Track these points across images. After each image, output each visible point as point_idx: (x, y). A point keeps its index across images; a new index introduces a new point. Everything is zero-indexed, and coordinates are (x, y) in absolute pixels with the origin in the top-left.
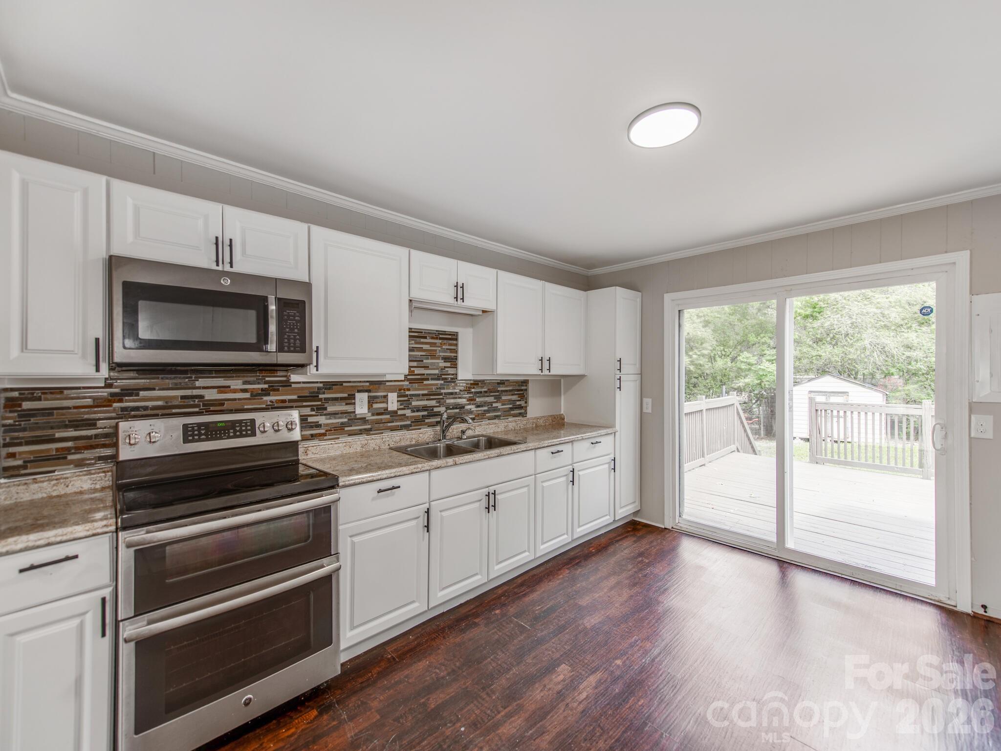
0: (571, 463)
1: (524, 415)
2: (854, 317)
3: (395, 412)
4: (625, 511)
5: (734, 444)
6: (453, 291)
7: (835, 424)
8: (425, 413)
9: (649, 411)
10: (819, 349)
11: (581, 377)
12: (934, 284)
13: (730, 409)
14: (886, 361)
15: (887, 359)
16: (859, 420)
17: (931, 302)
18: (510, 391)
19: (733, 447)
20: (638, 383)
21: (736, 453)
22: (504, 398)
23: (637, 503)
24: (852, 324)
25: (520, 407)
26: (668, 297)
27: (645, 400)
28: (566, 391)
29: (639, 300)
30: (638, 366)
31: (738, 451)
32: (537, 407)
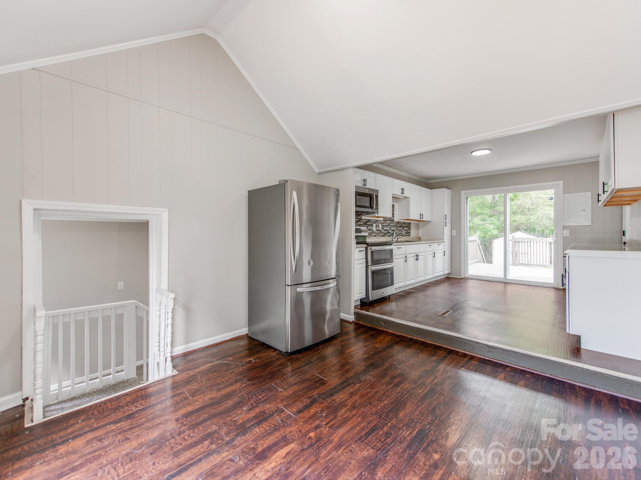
0: (433, 250)
1: (409, 236)
2: (533, 199)
3: (381, 230)
4: (447, 272)
5: (477, 259)
6: (401, 191)
7: (523, 258)
8: (387, 232)
9: (455, 235)
10: (514, 217)
11: (430, 221)
12: (553, 190)
13: (476, 242)
14: (550, 223)
15: (550, 222)
16: (534, 245)
17: (553, 196)
18: (406, 226)
19: (477, 260)
20: (450, 224)
21: (478, 263)
22: (405, 229)
23: (450, 270)
24: (532, 203)
25: (409, 233)
26: (462, 192)
27: (453, 231)
28: (421, 228)
29: (451, 193)
30: (450, 218)
31: (478, 262)
32: (413, 233)
